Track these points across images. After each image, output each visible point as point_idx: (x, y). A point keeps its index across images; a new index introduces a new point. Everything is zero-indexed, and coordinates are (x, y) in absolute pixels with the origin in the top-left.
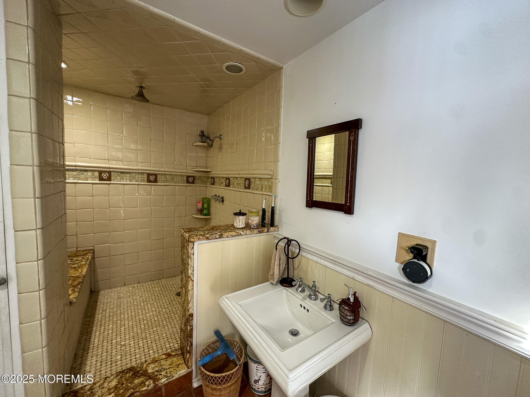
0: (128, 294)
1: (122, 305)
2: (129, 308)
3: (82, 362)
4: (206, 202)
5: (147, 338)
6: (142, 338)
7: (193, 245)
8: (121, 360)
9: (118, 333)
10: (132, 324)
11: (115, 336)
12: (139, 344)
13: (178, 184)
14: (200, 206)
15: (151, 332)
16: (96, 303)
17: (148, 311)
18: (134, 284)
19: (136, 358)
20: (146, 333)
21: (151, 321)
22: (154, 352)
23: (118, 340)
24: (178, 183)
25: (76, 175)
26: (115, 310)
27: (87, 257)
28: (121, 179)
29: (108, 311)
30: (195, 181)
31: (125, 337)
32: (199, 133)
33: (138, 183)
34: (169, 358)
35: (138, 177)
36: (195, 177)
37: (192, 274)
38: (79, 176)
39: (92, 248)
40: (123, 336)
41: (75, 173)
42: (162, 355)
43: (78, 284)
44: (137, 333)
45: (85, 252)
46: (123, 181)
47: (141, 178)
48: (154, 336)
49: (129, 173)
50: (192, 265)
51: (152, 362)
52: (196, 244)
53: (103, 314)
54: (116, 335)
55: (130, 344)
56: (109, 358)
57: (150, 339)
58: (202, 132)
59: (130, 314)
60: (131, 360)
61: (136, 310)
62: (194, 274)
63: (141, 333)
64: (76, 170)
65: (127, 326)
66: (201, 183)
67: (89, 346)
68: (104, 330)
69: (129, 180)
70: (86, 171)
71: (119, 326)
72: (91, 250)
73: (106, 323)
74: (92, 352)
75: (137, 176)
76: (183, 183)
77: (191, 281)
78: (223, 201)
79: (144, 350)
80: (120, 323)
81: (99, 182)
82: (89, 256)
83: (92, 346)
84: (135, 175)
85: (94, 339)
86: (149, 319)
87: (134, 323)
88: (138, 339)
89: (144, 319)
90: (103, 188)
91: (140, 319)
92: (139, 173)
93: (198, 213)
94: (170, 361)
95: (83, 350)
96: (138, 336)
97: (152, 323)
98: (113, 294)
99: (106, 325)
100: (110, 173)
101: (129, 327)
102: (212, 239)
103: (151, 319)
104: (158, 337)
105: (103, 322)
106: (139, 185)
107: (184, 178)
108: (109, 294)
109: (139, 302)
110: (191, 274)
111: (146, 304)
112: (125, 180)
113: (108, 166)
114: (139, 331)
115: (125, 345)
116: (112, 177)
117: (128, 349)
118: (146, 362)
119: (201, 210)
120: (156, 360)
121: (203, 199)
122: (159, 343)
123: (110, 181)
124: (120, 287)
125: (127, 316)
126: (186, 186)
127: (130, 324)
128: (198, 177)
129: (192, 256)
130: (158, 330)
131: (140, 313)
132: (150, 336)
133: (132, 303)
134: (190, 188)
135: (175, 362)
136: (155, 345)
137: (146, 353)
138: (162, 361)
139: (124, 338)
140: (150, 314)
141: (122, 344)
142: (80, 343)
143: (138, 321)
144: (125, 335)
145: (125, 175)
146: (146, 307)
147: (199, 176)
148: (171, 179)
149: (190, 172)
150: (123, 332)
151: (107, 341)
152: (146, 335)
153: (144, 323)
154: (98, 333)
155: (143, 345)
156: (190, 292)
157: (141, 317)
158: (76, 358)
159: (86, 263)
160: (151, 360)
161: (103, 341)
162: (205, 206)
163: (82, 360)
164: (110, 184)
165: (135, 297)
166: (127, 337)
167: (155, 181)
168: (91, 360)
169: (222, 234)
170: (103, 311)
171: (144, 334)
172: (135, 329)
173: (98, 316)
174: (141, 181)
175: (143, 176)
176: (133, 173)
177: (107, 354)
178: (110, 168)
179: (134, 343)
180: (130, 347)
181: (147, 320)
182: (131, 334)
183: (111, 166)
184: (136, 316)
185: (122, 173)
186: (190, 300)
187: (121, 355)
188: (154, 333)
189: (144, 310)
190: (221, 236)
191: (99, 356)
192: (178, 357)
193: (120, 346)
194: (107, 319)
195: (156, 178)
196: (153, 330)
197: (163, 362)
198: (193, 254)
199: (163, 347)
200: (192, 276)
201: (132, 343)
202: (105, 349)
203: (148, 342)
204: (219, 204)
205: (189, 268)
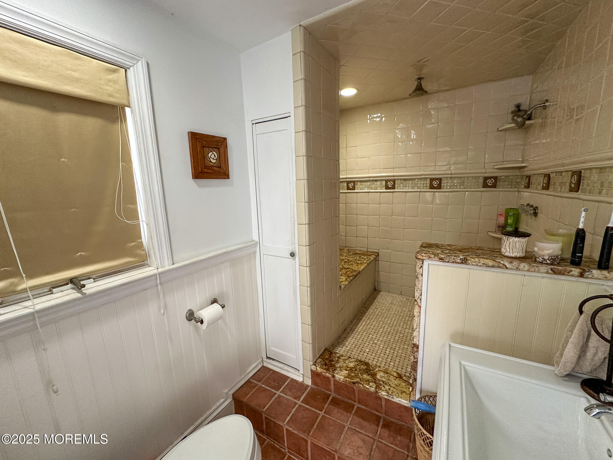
0: (400, 304)
1: (391, 311)
2: (395, 316)
3: (347, 337)
4: (511, 216)
5: (395, 350)
6: (391, 347)
7: (422, 263)
8: (368, 354)
9: (377, 332)
10: (390, 330)
11: (373, 333)
12: (386, 350)
13: (471, 190)
14: (502, 220)
15: (401, 348)
16: (374, 300)
17: (409, 327)
18: (410, 297)
19: (378, 360)
20: (396, 345)
21: (407, 338)
22: (394, 365)
23: (374, 337)
24: (470, 187)
25: (369, 185)
26: (384, 312)
27: (370, 257)
28: (404, 186)
29: (378, 310)
30: (498, 183)
31: (380, 337)
32: (513, 108)
33: (420, 190)
34: (399, 379)
35: (421, 183)
36: (499, 178)
37: (420, 299)
38: (371, 186)
39: (377, 251)
40: (378, 336)
41: (369, 183)
42: (395, 372)
43: (352, 276)
44: (390, 341)
45: (371, 254)
46: (406, 189)
47: (423, 184)
48: (401, 352)
49: (412, 179)
50: (420, 287)
51: (384, 371)
52: (426, 263)
53: (374, 311)
54: (375, 332)
55: (380, 346)
56: (362, 346)
57: (397, 353)
58: (518, 106)
59: (393, 321)
60: (374, 358)
61: (399, 321)
62: (422, 299)
63: (392, 342)
64: (370, 181)
65: (385, 329)
66: (509, 186)
67: (355, 329)
68: (369, 323)
69: (411, 187)
70: (376, 181)
71: (380, 326)
72: (376, 252)
73: (373, 319)
74: (355, 334)
75: (419, 182)
76: (478, 188)
77: (417, 306)
78: (535, 214)
79: (387, 358)
80: (382, 324)
81: (385, 190)
82: (372, 257)
83: (356, 330)
84: (417, 182)
85: (360, 325)
86: (406, 335)
87: (392, 331)
88: (388, 346)
89: (401, 332)
90: (388, 196)
91: (398, 330)
92: (421, 179)
93: (498, 230)
94: (398, 382)
95: (351, 329)
96: (389, 344)
97: (406, 339)
98: (389, 298)
99: (372, 321)
100: (394, 181)
101: (386, 332)
102: (448, 262)
103: (407, 336)
104: (405, 355)
105: (371, 317)
106: (420, 192)
107: (480, 180)
108: (386, 297)
109: (405, 314)
110: (417, 297)
111: (411, 320)
112: (407, 188)
113: (392, 174)
114: (392, 340)
115: (376, 344)
116: (396, 185)
117: (376, 349)
118: (379, 367)
119: (503, 227)
120: (387, 372)
121: (508, 211)
122: (403, 362)
123: (394, 189)
124: (397, 294)
125: (390, 322)
126: (482, 191)
127: (389, 330)
128: (503, 177)
129: (420, 276)
130: (408, 349)
131: (401, 325)
132: (399, 350)
133: (399, 313)
134: (489, 194)
135: (402, 386)
136: (399, 361)
137: (387, 362)
138: (392, 376)
139: (378, 338)
140: (409, 330)
141: (375, 341)
142: (351, 323)
143: (396, 330)
144: (380, 336)
145: (407, 182)
146: (409, 323)
147: (506, 176)
148: (460, 183)
149: (490, 172)
150: (380, 333)
151: (366, 333)
152: (396, 347)
153: (400, 336)
154: (364, 323)
155: (389, 354)
156: (416, 319)
157: (400, 329)
158: (345, 332)
159: (367, 262)
160: (384, 368)
161: (364, 331)
162: (510, 221)
163: (346, 336)
164: (394, 192)
165: (404, 309)
166: (381, 339)
167: (439, 187)
168: (352, 340)
169: (467, 259)
170: (376, 308)
171: (394, 345)
172: (390, 336)
173: (371, 311)
174: (424, 188)
175: (425, 182)
176: (415, 179)
177: (361, 342)
178: (394, 176)
179: (383, 347)
180: (379, 348)
181: (404, 334)
182: (385, 338)
183: (395, 174)
184: (396, 326)
185: (405, 180)
186: (415, 327)
187: (370, 350)
188: (403, 349)
189: (406, 324)
190: (464, 261)
191: (356, 340)
192: (407, 385)
193: (373, 342)
194: (375, 316)
195: (440, 183)
196: (404, 347)
197: (392, 378)
198: (422, 275)
199: (404, 368)
200: (419, 301)
201: (382, 346)
202: (362, 338)
203: (394, 354)
204: (531, 218)
205: (416, 290)
